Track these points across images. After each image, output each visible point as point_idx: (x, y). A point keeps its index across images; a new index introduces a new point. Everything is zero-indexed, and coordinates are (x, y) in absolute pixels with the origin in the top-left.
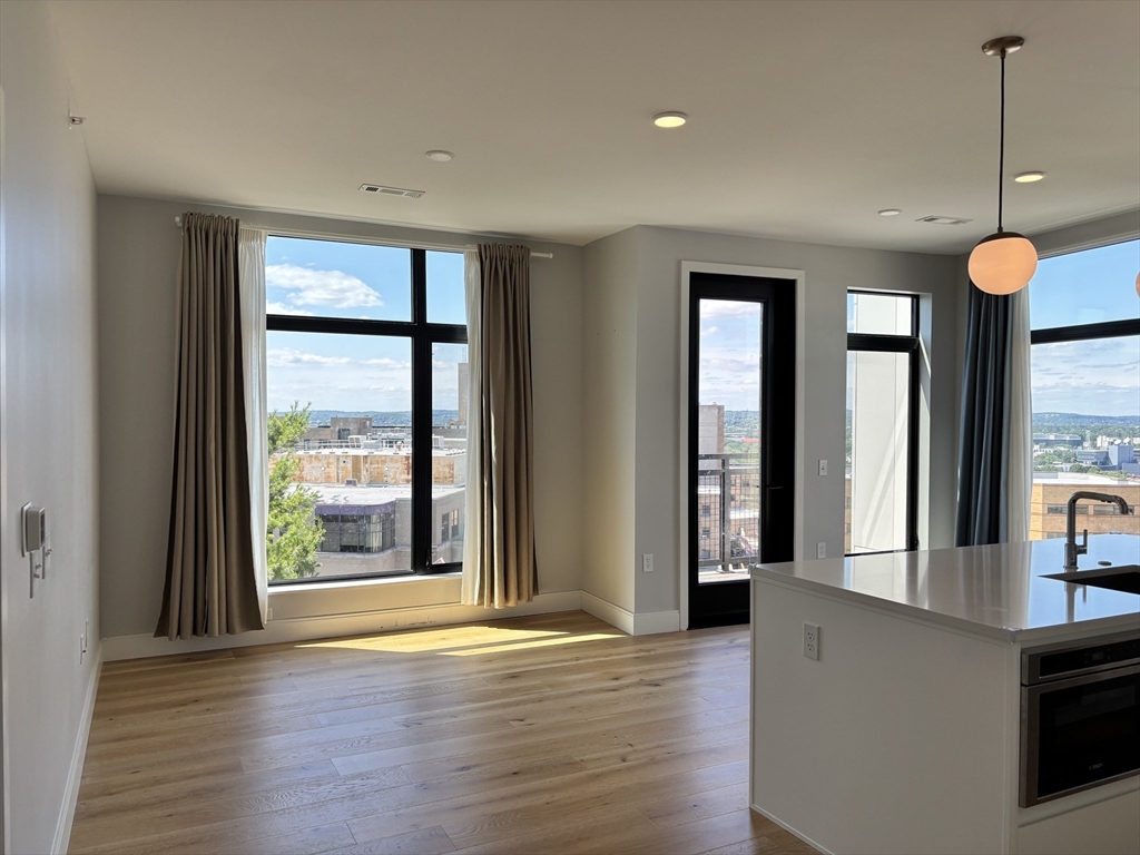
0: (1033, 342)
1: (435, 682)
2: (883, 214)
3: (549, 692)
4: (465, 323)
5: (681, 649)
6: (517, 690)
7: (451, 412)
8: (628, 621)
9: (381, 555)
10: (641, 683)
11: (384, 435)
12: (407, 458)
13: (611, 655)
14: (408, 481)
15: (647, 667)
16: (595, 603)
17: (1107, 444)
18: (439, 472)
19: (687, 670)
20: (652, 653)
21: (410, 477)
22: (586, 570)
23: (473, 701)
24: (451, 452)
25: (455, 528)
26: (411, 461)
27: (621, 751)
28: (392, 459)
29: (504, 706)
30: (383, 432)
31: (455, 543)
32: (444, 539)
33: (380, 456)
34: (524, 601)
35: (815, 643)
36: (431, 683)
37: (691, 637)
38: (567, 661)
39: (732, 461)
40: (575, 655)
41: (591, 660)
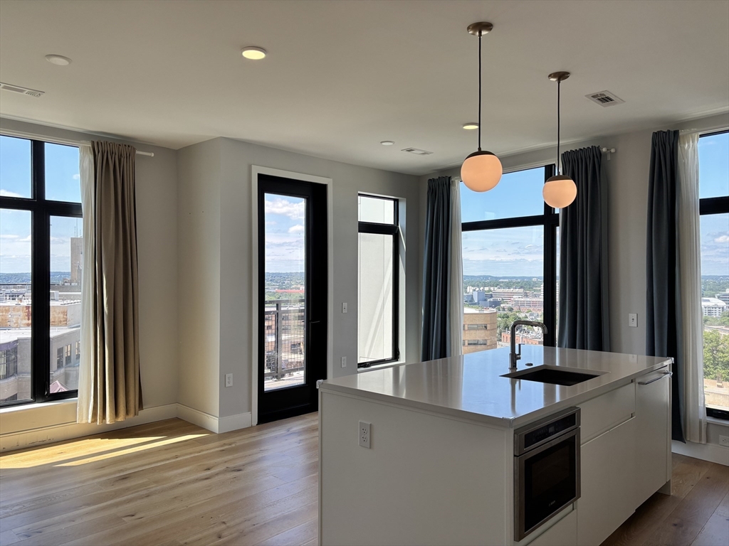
0: (463, 230)
1: (54, 492)
2: (383, 144)
3: (154, 488)
4: (80, 202)
5: (254, 440)
6: (128, 489)
7: (64, 274)
8: (214, 423)
9: (6, 381)
10: (227, 470)
11: (8, 291)
12: (27, 307)
13: (202, 451)
14: (28, 325)
15: (230, 457)
16: (186, 412)
17: (471, 291)
18: (55, 318)
19: (260, 455)
20: (233, 445)
21: (30, 322)
22: (180, 387)
23: (89, 505)
24: (65, 302)
25: (68, 359)
26: (30, 310)
27: (217, 529)
28: (14, 308)
29: (116, 505)
30: (7, 288)
31: (68, 369)
32: (60, 365)
33: (4, 307)
34: (131, 416)
35: (368, 436)
36: (51, 492)
37: (259, 430)
38: (168, 460)
39: (282, 305)
40: (174, 454)
41: (188, 457)
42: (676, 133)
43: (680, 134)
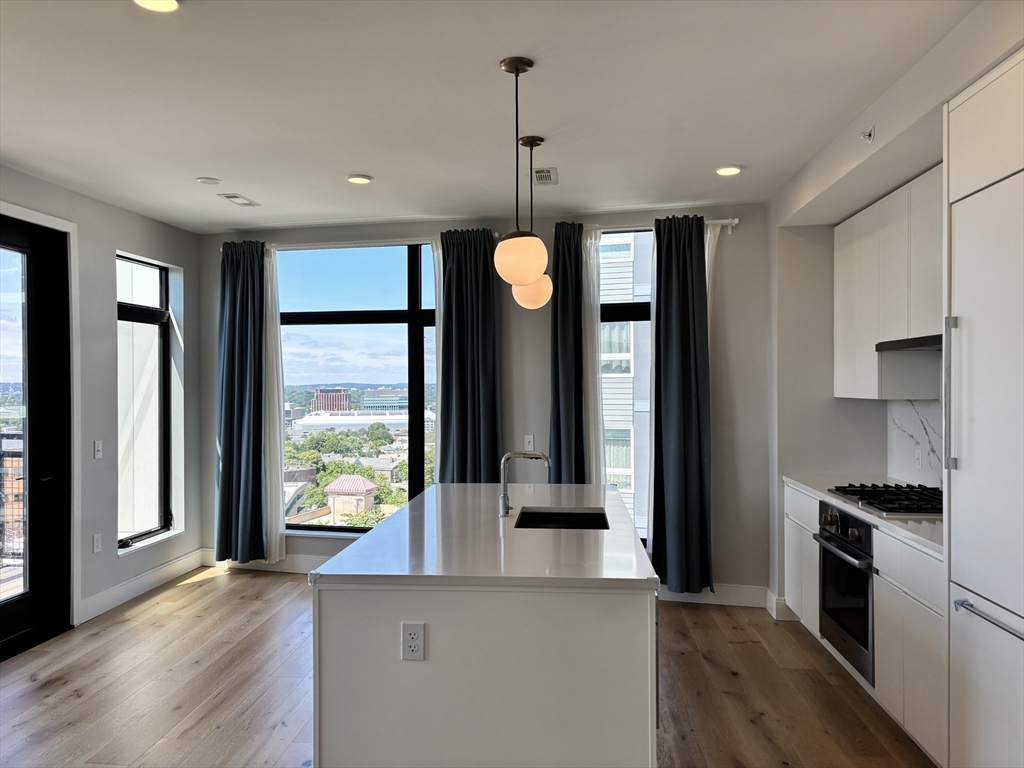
0: (283, 323)
35: (420, 642)
42: (581, 226)
43: (584, 228)
